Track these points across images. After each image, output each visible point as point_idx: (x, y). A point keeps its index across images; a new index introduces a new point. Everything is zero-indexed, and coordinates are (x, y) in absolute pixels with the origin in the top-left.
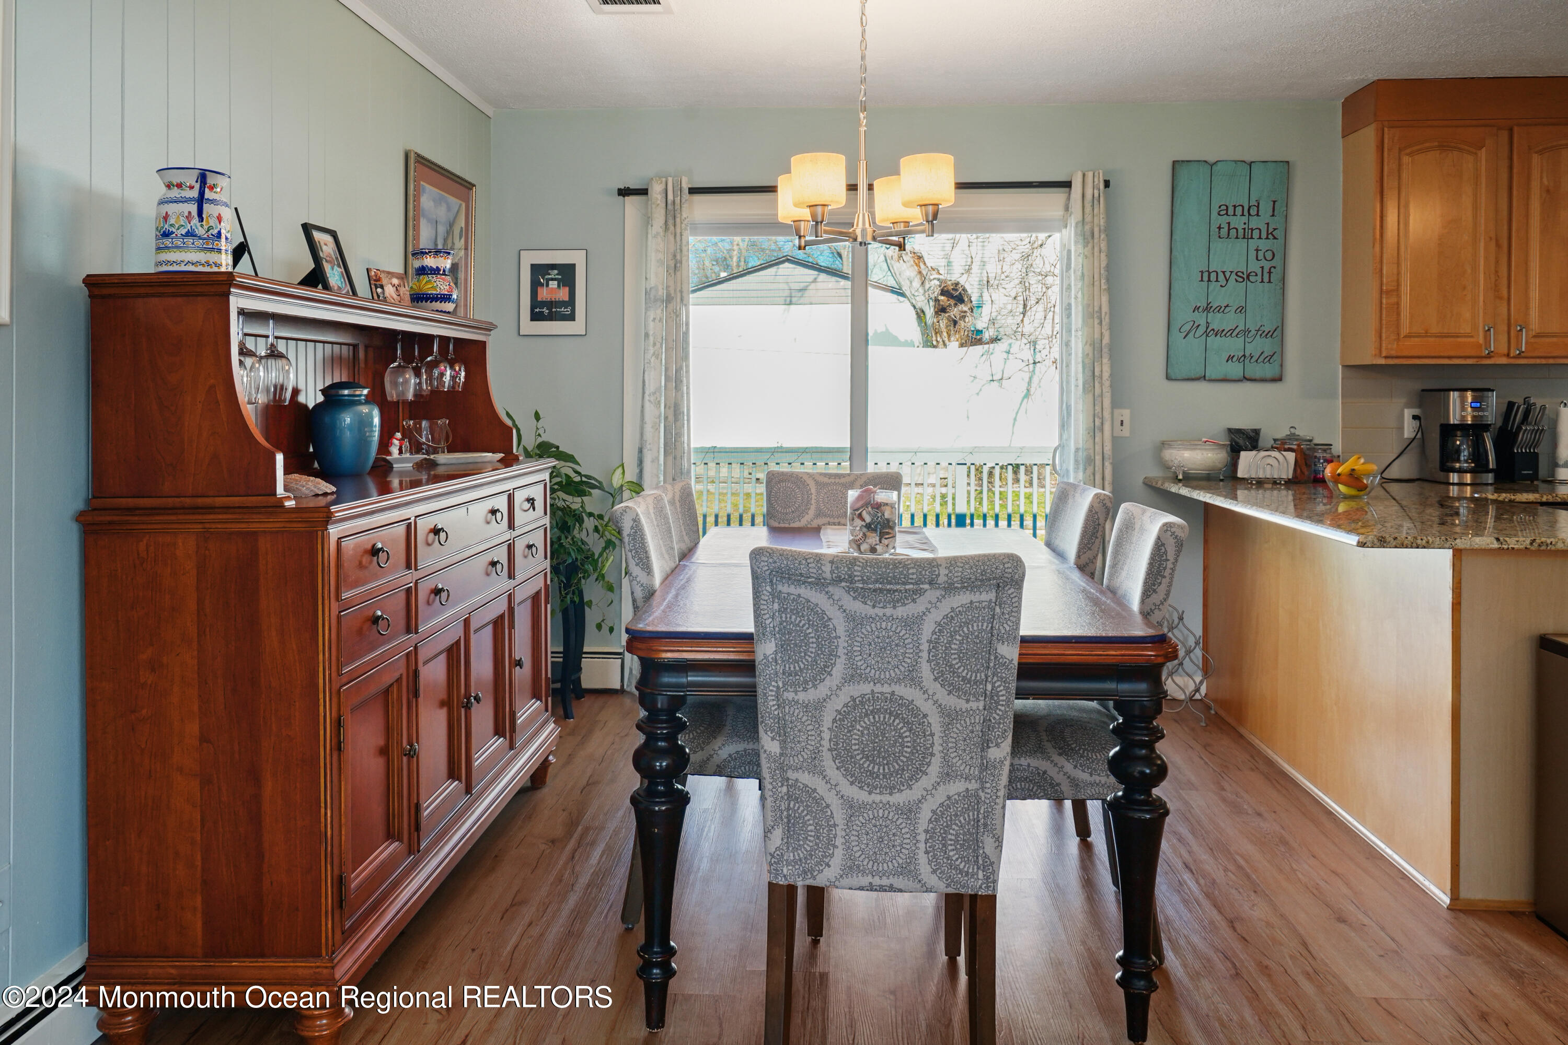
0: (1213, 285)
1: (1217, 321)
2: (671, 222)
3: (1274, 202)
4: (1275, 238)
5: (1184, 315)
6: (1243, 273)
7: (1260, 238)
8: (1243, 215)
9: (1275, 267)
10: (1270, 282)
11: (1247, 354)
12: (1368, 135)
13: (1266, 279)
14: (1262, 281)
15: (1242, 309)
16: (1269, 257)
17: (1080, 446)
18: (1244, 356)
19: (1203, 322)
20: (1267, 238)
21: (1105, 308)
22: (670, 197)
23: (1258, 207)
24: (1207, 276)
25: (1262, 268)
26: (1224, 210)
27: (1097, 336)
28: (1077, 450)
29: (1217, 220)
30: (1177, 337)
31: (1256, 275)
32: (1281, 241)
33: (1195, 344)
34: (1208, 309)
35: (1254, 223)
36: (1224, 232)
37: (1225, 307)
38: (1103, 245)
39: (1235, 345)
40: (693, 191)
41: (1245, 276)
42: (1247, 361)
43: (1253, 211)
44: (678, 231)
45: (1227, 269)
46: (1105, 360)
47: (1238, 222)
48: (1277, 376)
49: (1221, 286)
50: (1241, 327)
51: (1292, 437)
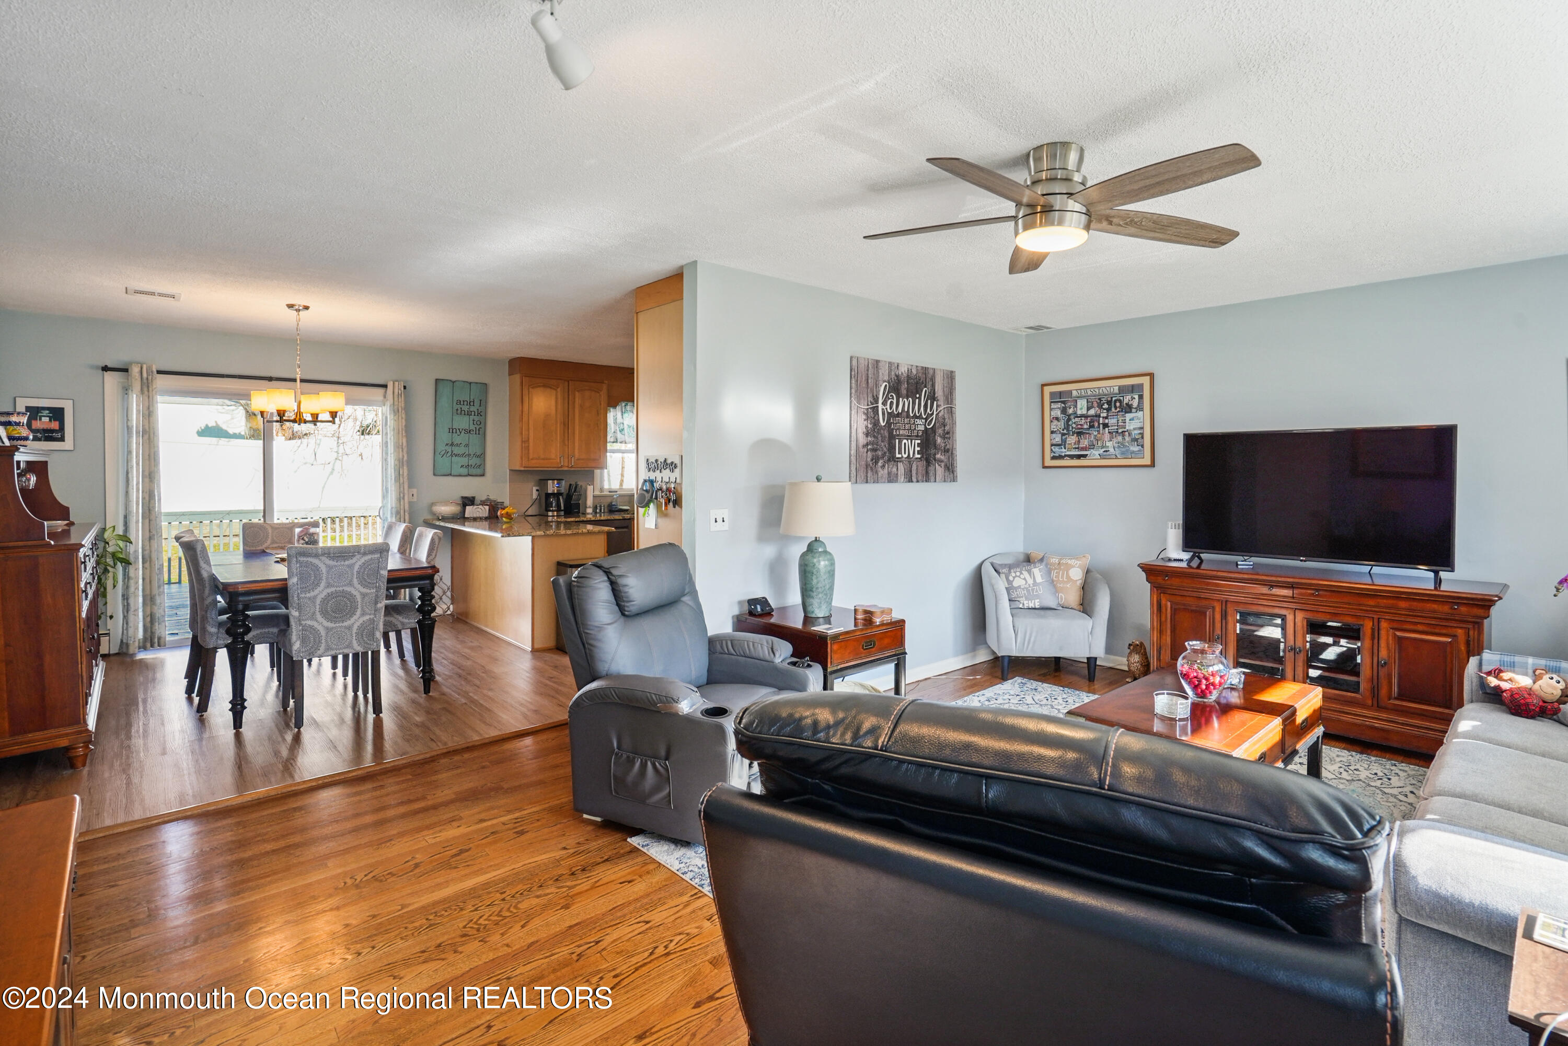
0: (454, 434)
1: (456, 450)
2: (145, 389)
3: (480, 400)
4: (481, 416)
5: (441, 447)
6: (467, 430)
7: (475, 415)
8: (467, 405)
9: (481, 427)
10: (479, 434)
11: (469, 464)
12: (517, 377)
13: (477, 432)
14: (476, 434)
15: (467, 445)
16: (478, 423)
17: (394, 506)
19: (450, 451)
20: (478, 415)
21: (405, 444)
22: (145, 375)
23: (473, 402)
24: (452, 430)
25: (476, 428)
26: (459, 402)
27: (401, 456)
28: (392, 508)
29: (456, 406)
30: (438, 457)
31: (473, 431)
32: (483, 417)
33: (446, 460)
34: (452, 445)
35: (472, 409)
36: (459, 411)
37: (460, 444)
38: (403, 416)
39: (464, 461)
40: (159, 372)
42: (469, 467)
43: (472, 404)
44: (151, 395)
45: (461, 427)
46: (405, 468)
47: (465, 408)
48: (482, 473)
49: (458, 435)
50: (467, 453)
51: (488, 500)
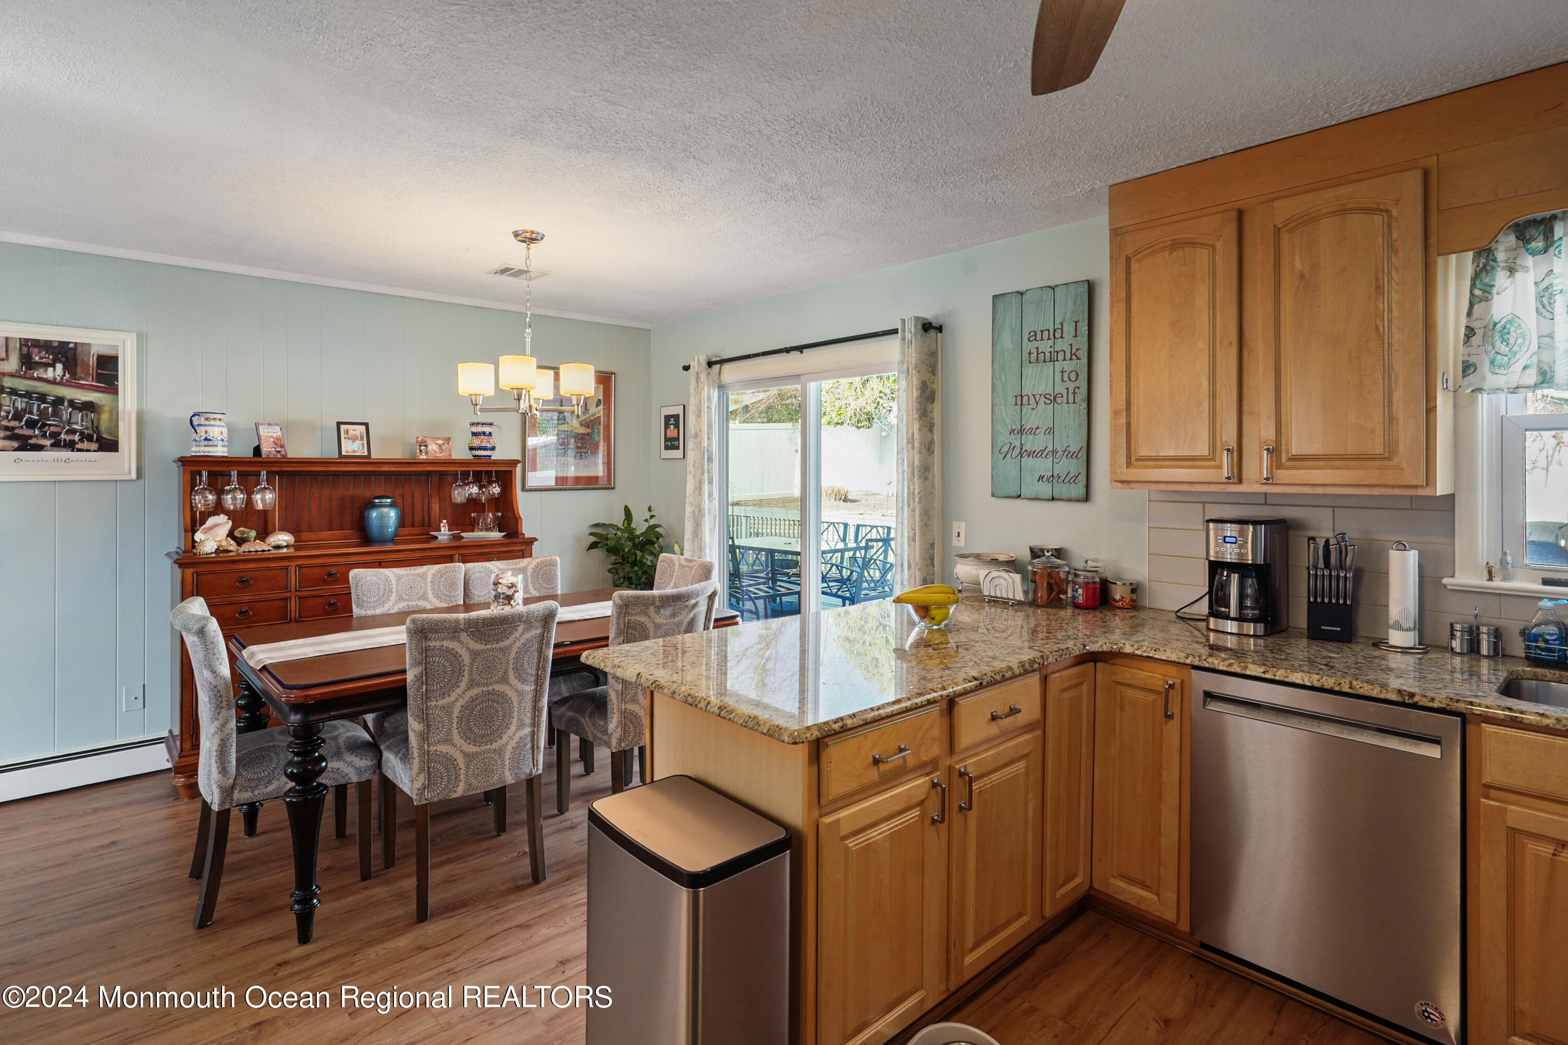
0: (1024, 408)
1: (1027, 443)
3: (1076, 322)
4: (1078, 359)
5: (1004, 438)
6: (1050, 395)
7: (1065, 360)
8: (1049, 339)
9: (1079, 388)
10: (1074, 402)
11: (1055, 475)
13: (1071, 400)
14: (1068, 403)
15: (1050, 431)
16: (1073, 378)
18: (1053, 476)
19: (1018, 444)
20: (1071, 359)
23: (1062, 329)
24: (1021, 400)
25: (1067, 389)
26: (1033, 337)
29: (1028, 346)
30: (998, 457)
31: (1062, 397)
32: (1083, 360)
33: (1012, 464)
34: (1021, 431)
35: (1060, 345)
36: (1034, 356)
37: (1036, 429)
39: (1044, 466)
41: (1052, 398)
42: (1055, 481)
43: (1058, 335)
45: (1037, 392)
47: (1046, 346)
48: (1083, 496)
49: (1032, 409)
50: (1051, 448)
